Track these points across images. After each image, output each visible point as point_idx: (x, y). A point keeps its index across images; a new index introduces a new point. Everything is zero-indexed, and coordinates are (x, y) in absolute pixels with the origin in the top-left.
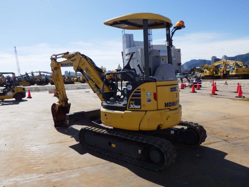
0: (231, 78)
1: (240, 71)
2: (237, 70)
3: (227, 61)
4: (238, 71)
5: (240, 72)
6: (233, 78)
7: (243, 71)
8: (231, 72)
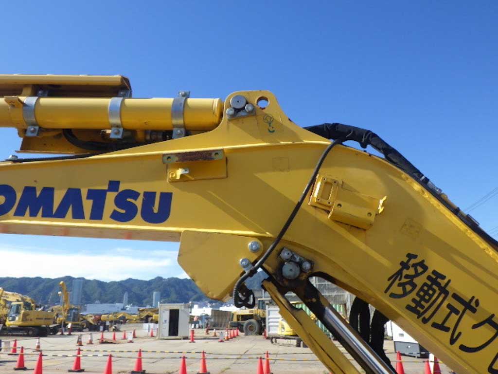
0: (10, 334)
1: (32, 318)
2: (25, 315)
3: (5, 292)
4: (27, 317)
5: (31, 320)
6: (14, 334)
7: (38, 317)
8: (11, 318)
